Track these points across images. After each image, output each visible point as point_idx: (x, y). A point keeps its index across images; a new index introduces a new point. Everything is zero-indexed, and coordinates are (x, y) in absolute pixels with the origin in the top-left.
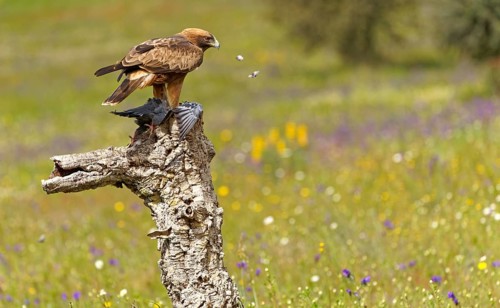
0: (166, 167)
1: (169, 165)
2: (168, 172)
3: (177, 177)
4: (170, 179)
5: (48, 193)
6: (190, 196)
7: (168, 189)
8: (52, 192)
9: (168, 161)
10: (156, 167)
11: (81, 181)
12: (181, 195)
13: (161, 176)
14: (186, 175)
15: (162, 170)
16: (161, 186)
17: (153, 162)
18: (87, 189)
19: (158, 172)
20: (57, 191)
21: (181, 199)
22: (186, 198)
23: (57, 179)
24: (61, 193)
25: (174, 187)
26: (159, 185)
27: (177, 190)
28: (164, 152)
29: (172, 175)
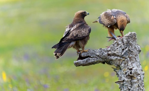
0: (122, 56)
1: (123, 55)
2: (123, 58)
3: (126, 60)
4: (124, 61)
5: (76, 66)
6: (132, 67)
7: (123, 65)
8: (78, 66)
9: (123, 53)
10: (118, 56)
11: (89, 62)
12: (128, 67)
13: (120, 59)
14: (130, 59)
15: (120, 57)
16: (120, 63)
17: (117, 54)
18: (91, 64)
19: (119, 58)
20: (80, 65)
21: (128, 68)
22: (130, 68)
23: (80, 61)
24: (81, 66)
25: (125, 64)
26: (119, 63)
27: (127, 65)
28: (121, 50)
29: (125, 59)
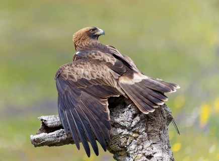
0: (133, 128)
1: (135, 126)
2: (134, 132)
3: (141, 136)
4: (135, 138)
5: (36, 146)
6: (151, 153)
7: (133, 147)
8: (39, 146)
9: (134, 123)
10: (123, 128)
11: (63, 138)
12: (144, 152)
13: (128, 135)
14: (148, 135)
15: (129, 130)
16: (128, 144)
17: (122, 124)
18: (68, 144)
19: (125, 132)
20: (42, 145)
21: (144, 154)
22: (148, 153)
23: (42, 135)
24: (46, 147)
25: (138, 145)
26: (126, 142)
27: (141, 147)
28: (131, 116)
29: (137, 135)
